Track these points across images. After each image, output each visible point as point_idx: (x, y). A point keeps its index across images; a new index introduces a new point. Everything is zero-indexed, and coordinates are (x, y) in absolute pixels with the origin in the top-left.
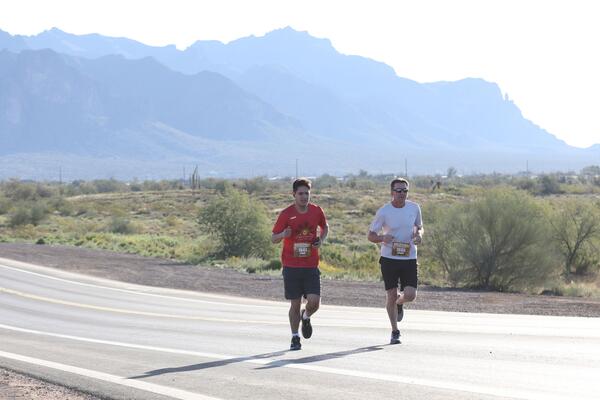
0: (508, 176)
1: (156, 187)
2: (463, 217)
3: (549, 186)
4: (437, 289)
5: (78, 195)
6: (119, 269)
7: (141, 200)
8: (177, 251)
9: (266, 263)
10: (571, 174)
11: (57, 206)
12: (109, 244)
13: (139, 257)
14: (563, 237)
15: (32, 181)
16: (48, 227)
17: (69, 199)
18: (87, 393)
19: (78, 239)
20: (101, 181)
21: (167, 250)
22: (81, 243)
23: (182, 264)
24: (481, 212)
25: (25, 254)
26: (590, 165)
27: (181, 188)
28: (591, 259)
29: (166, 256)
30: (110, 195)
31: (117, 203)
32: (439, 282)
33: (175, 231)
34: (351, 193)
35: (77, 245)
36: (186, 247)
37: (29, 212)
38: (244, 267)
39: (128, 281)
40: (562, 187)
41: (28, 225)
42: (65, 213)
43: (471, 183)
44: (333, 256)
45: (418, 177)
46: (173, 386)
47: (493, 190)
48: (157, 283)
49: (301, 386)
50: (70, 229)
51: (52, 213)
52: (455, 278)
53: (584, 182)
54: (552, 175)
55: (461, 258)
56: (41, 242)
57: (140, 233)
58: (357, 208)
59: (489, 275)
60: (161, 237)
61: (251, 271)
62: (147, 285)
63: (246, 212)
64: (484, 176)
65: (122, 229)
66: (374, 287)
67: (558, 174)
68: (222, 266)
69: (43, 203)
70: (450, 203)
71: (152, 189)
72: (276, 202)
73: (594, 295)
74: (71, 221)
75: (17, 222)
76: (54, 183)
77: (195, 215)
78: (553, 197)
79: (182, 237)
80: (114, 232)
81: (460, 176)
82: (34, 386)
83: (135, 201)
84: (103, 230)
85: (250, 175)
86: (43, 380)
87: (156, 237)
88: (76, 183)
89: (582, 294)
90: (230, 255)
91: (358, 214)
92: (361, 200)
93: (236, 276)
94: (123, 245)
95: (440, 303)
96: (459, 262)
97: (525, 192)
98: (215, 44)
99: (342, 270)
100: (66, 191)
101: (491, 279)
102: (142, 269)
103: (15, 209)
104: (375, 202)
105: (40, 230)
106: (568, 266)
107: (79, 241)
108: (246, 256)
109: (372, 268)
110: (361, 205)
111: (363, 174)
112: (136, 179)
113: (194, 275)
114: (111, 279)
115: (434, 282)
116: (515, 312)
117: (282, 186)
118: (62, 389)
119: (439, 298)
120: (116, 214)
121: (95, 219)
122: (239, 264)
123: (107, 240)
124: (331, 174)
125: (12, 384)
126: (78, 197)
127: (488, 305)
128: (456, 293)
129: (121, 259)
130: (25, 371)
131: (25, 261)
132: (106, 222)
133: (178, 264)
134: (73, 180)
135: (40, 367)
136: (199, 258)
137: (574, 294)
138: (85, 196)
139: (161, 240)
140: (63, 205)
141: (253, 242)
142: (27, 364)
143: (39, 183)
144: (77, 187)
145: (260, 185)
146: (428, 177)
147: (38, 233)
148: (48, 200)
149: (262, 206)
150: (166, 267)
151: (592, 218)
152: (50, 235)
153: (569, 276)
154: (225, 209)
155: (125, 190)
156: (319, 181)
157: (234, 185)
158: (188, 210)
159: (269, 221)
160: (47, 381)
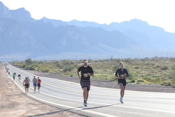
1: (102, 61)
5: (81, 63)
7: (97, 64)
8: (107, 78)
9: (131, 81)
11: (76, 66)
13: (97, 80)
15: (69, 60)
16: (73, 72)
17: (79, 64)
18: (84, 115)
21: (105, 78)
23: (109, 81)
25: (67, 79)
27: (108, 61)
29: (104, 79)
33: (107, 73)
34: (153, 62)
36: (110, 77)
37: (68, 68)
39: (94, 86)
41: (68, 71)
44: (148, 79)
45: (171, 58)
46: (105, 113)
48: (102, 86)
49: (140, 113)
51: (74, 68)
56: (71, 76)
57: (97, 73)
58: (155, 66)
62: (100, 87)
66: (159, 87)
69: (72, 66)
72: (133, 65)
75: (65, 71)
76: (75, 60)
77: (112, 68)
79: (109, 74)
82: (70, 114)
83: (96, 65)
85: (126, 57)
91: (155, 68)
92: (155, 64)
98: (117, 23)
99: (151, 83)
100: (78, 62)
102: (98, 83)
103: (65, 67)
104: (159, 64)
105: (71, 73)
109: (159, 82)
110: (156, 65)
111: (156, 57)
112: (96, 59)
113: (112, 84)
117: (135, 61)
118: (77, 114)
124: (148, 57)
125: (64, 113)
131: (67, 81)
134: (80, 59)
136: (113, 80)
139: (103, 75)
140: (77, 66)
143: (71, 60)
144: (81, 61)
145: (129, 60)
146: (173, 58)
147: (71, 74)
148: (73, 65)
149: (130, 66)
150: (104, 82)
152: (73, 74)
155: (93, 62)
156: (145, 59)
157: (122, 60)
158: (110, 67)
159: (131, 70)
160: (73, 112)
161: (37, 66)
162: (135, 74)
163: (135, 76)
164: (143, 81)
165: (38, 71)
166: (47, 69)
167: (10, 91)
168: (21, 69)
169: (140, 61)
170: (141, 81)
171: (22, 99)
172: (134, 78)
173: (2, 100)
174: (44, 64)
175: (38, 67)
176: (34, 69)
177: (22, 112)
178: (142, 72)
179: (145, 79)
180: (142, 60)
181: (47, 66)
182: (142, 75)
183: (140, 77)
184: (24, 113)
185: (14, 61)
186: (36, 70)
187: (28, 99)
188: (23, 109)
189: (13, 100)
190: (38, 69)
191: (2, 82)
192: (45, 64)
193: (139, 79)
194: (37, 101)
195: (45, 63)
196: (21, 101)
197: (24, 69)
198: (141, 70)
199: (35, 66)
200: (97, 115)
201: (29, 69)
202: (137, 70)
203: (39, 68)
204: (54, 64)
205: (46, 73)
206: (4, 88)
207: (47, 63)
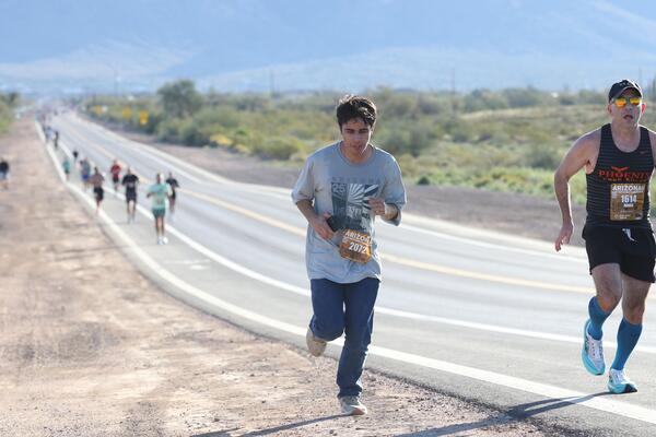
1: (597, 99)
5: (480, 110)
6: (542, 223)
7: (574, 119)
11: (448, 128)
12: (528, 186)
15: (409, 90)
16: (434, 159)
17: (467, 117)
19: (478, 176)
20: (515, 90)
22: (484, 184)
30: (527, 112)
31: (539, 124)
35: (479, 185)
37: (406, 136)
41: (407, 156)
42: (460, 139)
50: (467, 163)
51: (440, 139)
56: (423, 182)
65: (546, 162)
69: (427, 123)
74: (470, 151)
76: (443, 93)
80: (535, 166)
82: (413, 396)
83: (566, 120)
84: (517, 164)
86: (427, 388)
88: (477, 94)
100: (461, 105)
105: (421, 163)
107: (481, 180)
112: (566, 88)
114: (529, 237)
118: (455, 401)
120: (536, 140)
121: (505, 148)
123: (524, 179)
125: (380, 394)
126: (479, 115)
130: (400, 374)
132: (521, 151)
135: (422, 368)
138: (490, 113)
140: (457, 125)
142: (404, 364)
143: (421, 94)
144: (477, 100)
147: (420, 168)
152: (436, 171)
155: (551, 104)
160: (433, 390)
161: (228, 124)
165: (232, 149)
166: (286, 140)
167: (68, 265)
168: (137, 136)
171: (142, 313)
173: (22, 312)
174: (265, 113)
175: (232, 133)
176: (213, 139)
177: (141, 383)
181: (284, 122)
184: (151, 388)
185: (94, 96)
186: (223, 146)
187: (172, 311)
188: (148, 366)
189: (90, 317)
190: (236, 142)
191: (24, 211)
192: (274, 113)
194: (229, 322)
195: (271, 105)
196: (134, 322)
197: (151, 138)
199: (213, 121)
201: (181, 137)
203: (239, 137)
204: (324, 114)
205: (278, 165)
206: (34, 245)
207: (283, 107)
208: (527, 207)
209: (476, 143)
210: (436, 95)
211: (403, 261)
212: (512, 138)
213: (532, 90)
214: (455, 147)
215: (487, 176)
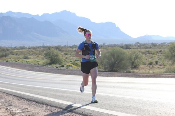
0: (118, 45)
1: (34, 48)
2: (107, 54)
3: (127, 47)
4: (101, 71)
6: (26, 67)
7: (31, 51)
8: (39, 63)
9: (60, 66)
10: (132, 44)
11: (11, 53)
12: (24, 62)
13: (30, 65)
14: (131, 59)
15: (5, 47)
16: (9, 58)
17: (14, 51)
18: (18, 97)
19: (16, 60)
20: (21, 47)
21: (37, 63)
22: (17, 61)
23: (40, 66)
24: (111, 53)
25: (3, 64)
26: (137, 42)
27: (40, 48)
28: (137, 64)
30: (23, 50)
31: (25, 52)
32: (102, 70)
33: (39, 58)
35: (16, 62)
36: (41, 62)
37: (4, 54)
38: (55, 67)
39: (28, 70)
40: (130, 47)
41: (5, 57)
42: (13, 54)
43: (109, 46)
44: (76, 64)
46: (38, 95)
47: (114, 48)
48: (34, 71)
49: (68, 95)
52: (105, 69)
53: (135, 46)
54: (128, 44)
55: (107, 64)
56: (7, 61)
57: (31, 59)
59: (113, 68)
60: (35, 60)
61: (57, 68)
62: (32, 71)
63: (55, 54)
64: (112, 45)
65: (26, 58)
67: (130, 44)
68: (50, 67)
69: (8, 52)
70: (104, 51)
71: (33, 48)
72: (63, 51)
73: (138, 73)
74: (14, 56)
76: (10, 47)
77: (44, 55)
78: (128, 49)
79: (40, 60)
80: (25, 59)
81: (106, 45)
82: (6, 95)
83: (29, 51)
84: (22, 58)
85: (56, 45)
87: (34, 60)
88: (15, 47)
89: (135, 72)
90: (52, 64)
93: (54, 69)
94: (26, 62)
95: (102, 75)
96: (106, 65)
97: (122, 48)
99: (78, 67)
100: (13, 49)
101: (114, 69)
102: (31, 67)
103: (1, 53)
105: (7, 58)
106: (132, 66)
108: (56, 64)
112: (29, 46)
113: (43, 69)
114: (24, 70)
115: (100, 70)
116: (119, 77)
117: (64, 48)
118: (12, 96)
119: (102, 74)
120: (25, 54)
121: (20, 56)
122: (54, 66)
124: (76, 45)
126: (16, 51)
127: (113, 75)
128: (105, 72)
129: (26, 65)
130: (4, 91)
131: (4, 66)
132: (23, 56)
133: (39, 66)
134: (15, 46)
136: (45, 65)
137: (133, 72)
138: (17, 50)
141: (57, 61)
142: (4, 90)
143: (7, 47)
145: (59, 47)
147: (6, 59)
149: (59, 52)
151: (137, 55)
152: (9, 59)
153: (132, 68)
154: (50, 53)
155: (27, 49)
156: (73, 46)
157: (53, 47)
158: (42, 53)
159: (61, 56)
160: (9, 94)
162: (64, 59)
163: (65, 61)
164: (71, 66)
169: (69, 48)
170: (70, 66)
172: (64, 63)
178: (70, 58)
179: (73, 64)
180: (71, 47)
182: (70, 60)
183: (69, 62)
193: (68, 64)
198: (70, 56)
200: (30, 96)
202: (67, 56)
208: (23, 65)
209: (15, 55)
210: (9, 48)
211: (4, 74)
212: (21, 54)
213: (24, 47)
214: (12, 56)
215: (17, 60)
